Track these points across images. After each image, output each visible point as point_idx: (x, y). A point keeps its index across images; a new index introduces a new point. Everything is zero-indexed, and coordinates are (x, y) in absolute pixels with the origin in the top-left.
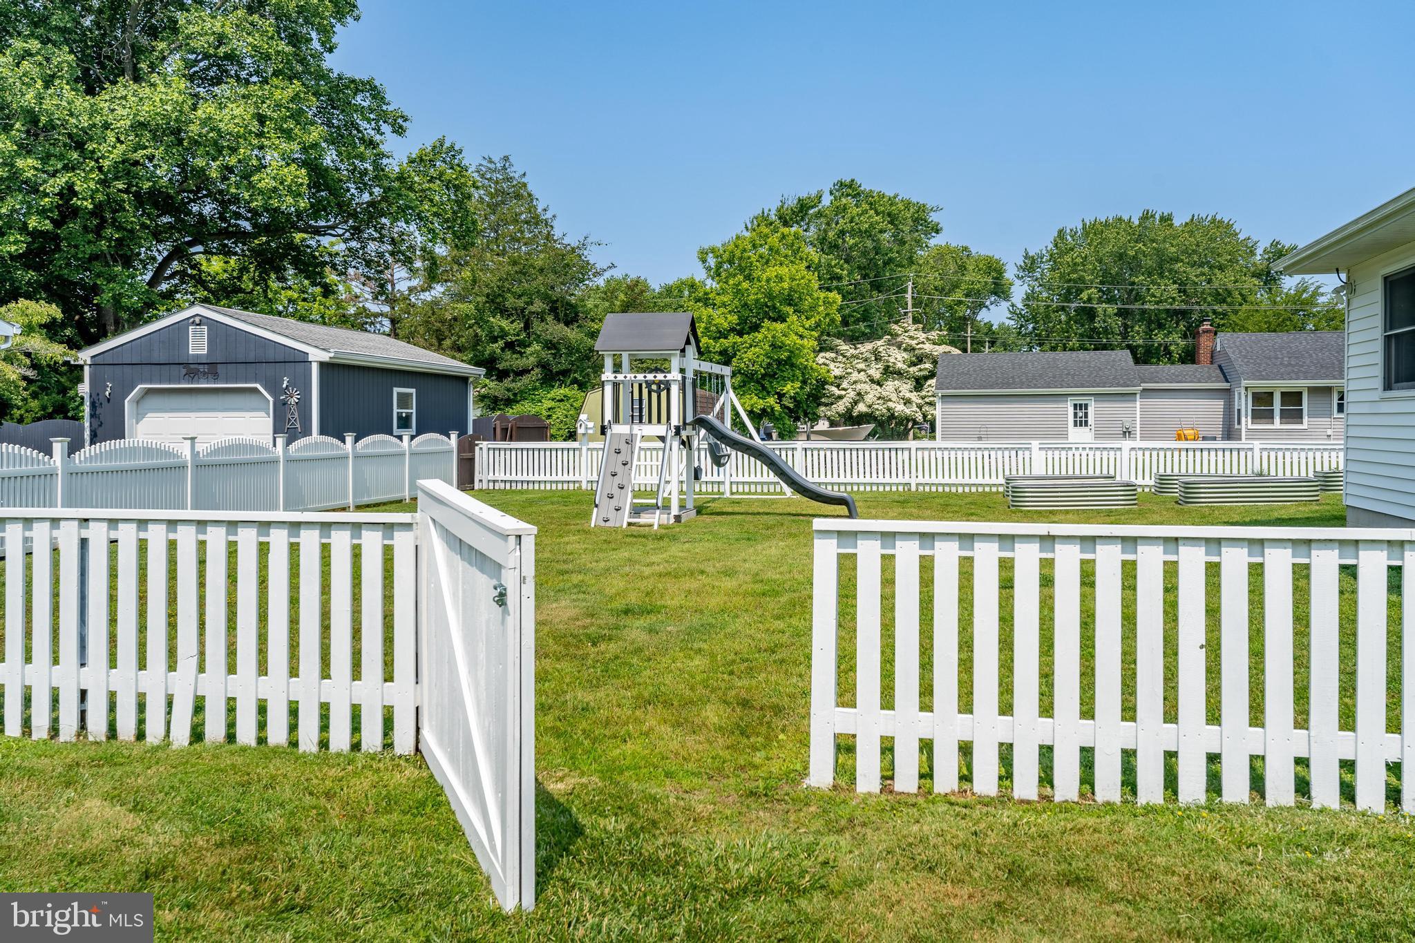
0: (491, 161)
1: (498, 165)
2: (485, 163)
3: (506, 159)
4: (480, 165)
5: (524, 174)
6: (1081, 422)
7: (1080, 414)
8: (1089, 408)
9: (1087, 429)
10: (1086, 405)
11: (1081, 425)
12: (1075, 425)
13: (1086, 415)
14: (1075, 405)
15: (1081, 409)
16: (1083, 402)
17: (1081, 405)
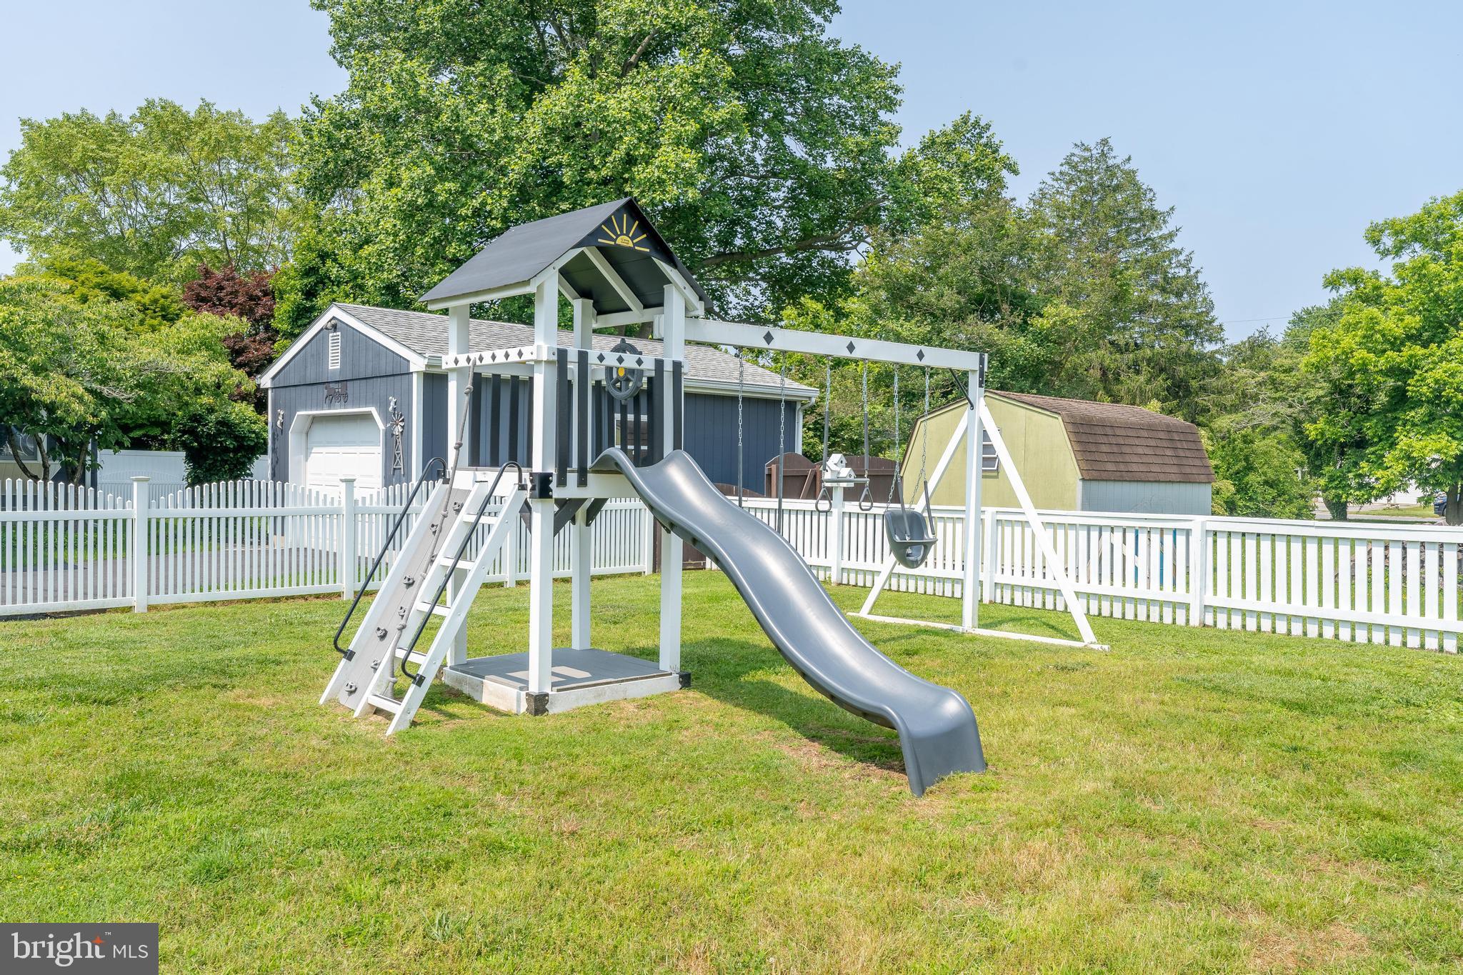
0: (1088, 149)
1: (1094, 152)
2: (1077, 151)
3: (1105, 142)
4: (1073, 155)
5: (1129, 159)
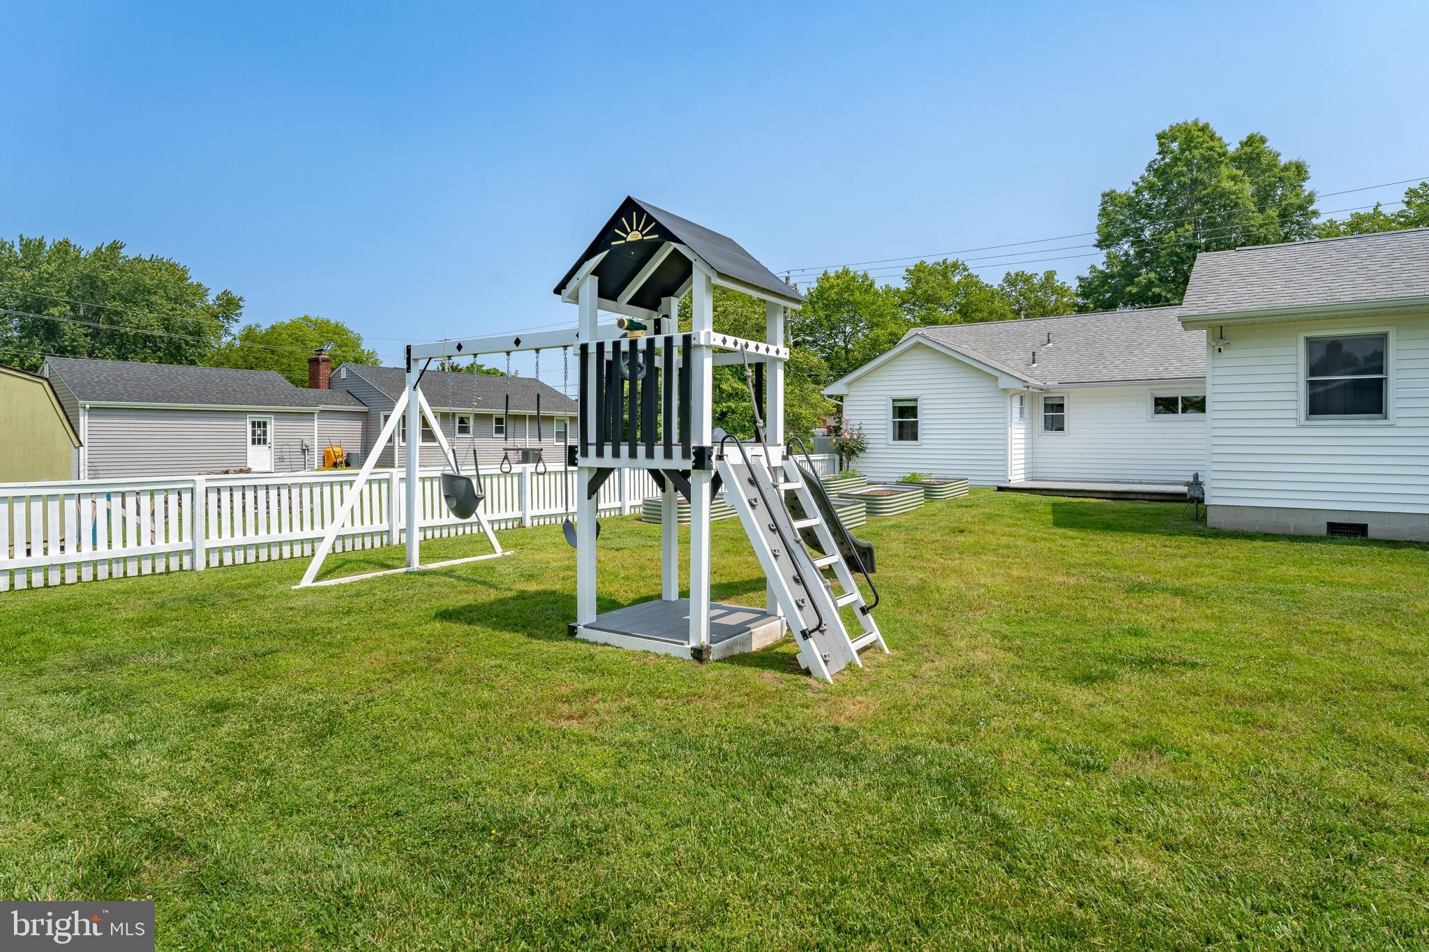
6: (259, 440)
7: (258, 432)
8: (268, 426)
9: (265, 448)
10: (265, 424)
11: (259, 443)
12: (254, 442)
13: (265, 433)
14: (253, 424)
15: (259, 426)
16: (262, 420)
17: (259, 423)
